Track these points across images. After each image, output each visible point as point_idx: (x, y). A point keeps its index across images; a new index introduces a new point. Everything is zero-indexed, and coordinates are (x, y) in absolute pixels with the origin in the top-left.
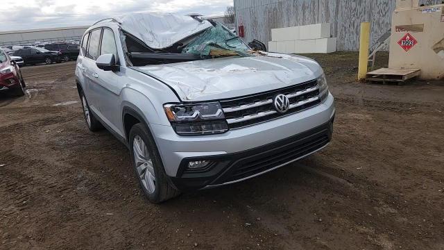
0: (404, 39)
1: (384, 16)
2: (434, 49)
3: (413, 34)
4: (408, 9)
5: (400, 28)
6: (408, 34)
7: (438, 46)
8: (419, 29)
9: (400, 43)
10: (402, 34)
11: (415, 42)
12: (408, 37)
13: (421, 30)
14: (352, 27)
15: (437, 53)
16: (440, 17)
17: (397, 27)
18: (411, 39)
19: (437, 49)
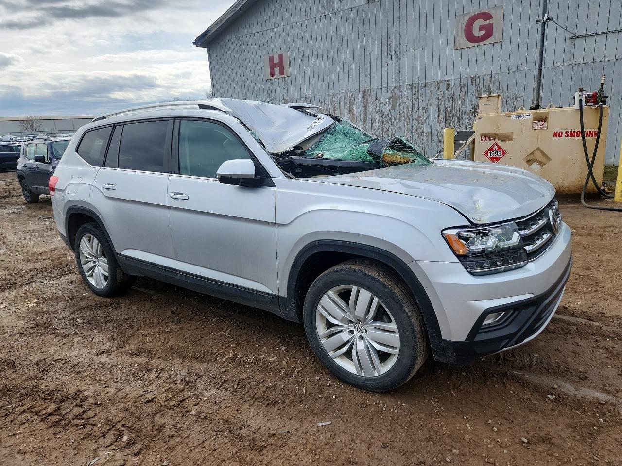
0: (491, 149)
1: (423, 123)
2: (527, 162)
3: (502, 144)
4: (494, 114)
5: (486, 137)
6: (496, 144)
7: (531, 157)
8: (508, 138)
9: (486, 154)
10: (489, 143)
11: (504, 153)
12: (495, 147)
13: (511, 139)
14: (385, 136)
15: (530, 165)
16: (531, 124)
17: (482, 136)
18: (499, 149)
19: (530, 160)
